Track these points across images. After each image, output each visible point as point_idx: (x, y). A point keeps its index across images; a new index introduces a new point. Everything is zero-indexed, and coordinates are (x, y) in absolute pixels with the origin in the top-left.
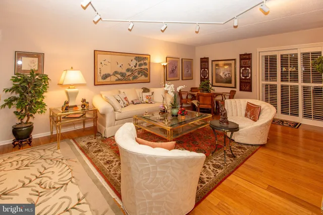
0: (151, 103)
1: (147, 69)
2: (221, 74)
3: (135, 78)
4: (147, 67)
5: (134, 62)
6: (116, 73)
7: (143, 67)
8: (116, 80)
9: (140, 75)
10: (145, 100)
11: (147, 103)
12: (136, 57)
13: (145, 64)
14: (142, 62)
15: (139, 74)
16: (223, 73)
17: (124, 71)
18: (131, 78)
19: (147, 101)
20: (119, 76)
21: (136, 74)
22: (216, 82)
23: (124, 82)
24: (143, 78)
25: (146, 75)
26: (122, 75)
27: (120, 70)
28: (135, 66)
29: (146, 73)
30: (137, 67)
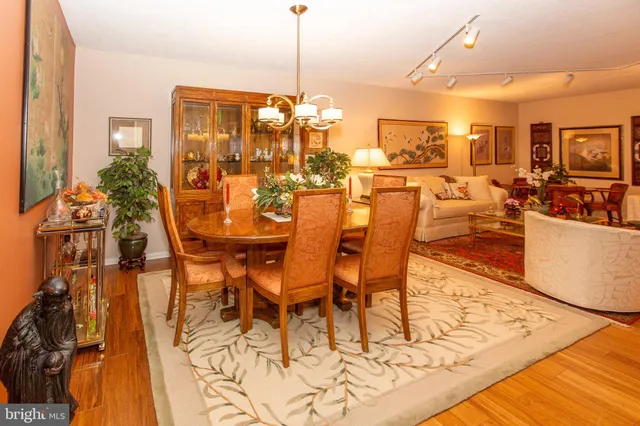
0: (469, 199)
1: (443, 146)
2: (584, 154)
3: (427, 160)
4: (443, 142)
5: (427, 134)
6: (403, 152)
7: (438, 142)
8: (404, 163)
9: (433, 156)
10: (457, 194)
11: (461, 198)
12: (429, 127)
13: (441, 137)
14: (436, 134)
15: (432, 154)
16: (590, 152)
17: (414, 149)
18: (422, 160)
19: (462, 195)
20: (407, 156)
21: (429, 154)
22: (570, 169)
23: (414, 166)
24: (437, 160)
25: (442, 156)
26: (411, 154)
27: (408, 148)
28: (427, 142)
29: (440, 151)
30: (430, 143)
